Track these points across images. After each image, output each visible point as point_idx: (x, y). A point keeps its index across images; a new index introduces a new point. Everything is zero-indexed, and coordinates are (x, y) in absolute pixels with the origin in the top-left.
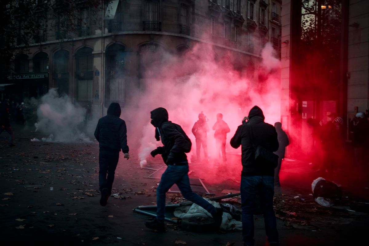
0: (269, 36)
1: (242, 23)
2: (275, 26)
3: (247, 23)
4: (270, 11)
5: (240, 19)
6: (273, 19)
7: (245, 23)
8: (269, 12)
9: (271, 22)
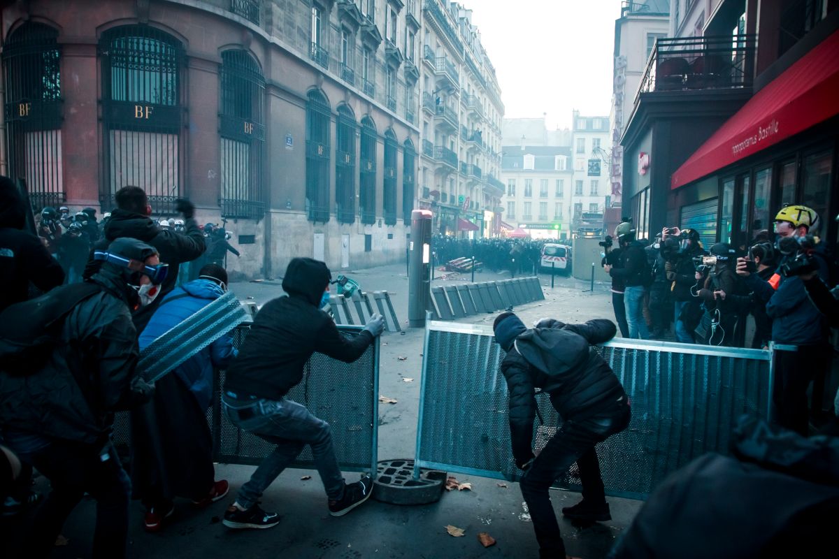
0: (421, 87)
1: (377, 44)
2: (429, 73)
3: (386, 49)
4: (422, 41)
5: (373, 32)
6: (427, 58)
7: (382, 46)
8: (420, 42)
9: (423, 62)
